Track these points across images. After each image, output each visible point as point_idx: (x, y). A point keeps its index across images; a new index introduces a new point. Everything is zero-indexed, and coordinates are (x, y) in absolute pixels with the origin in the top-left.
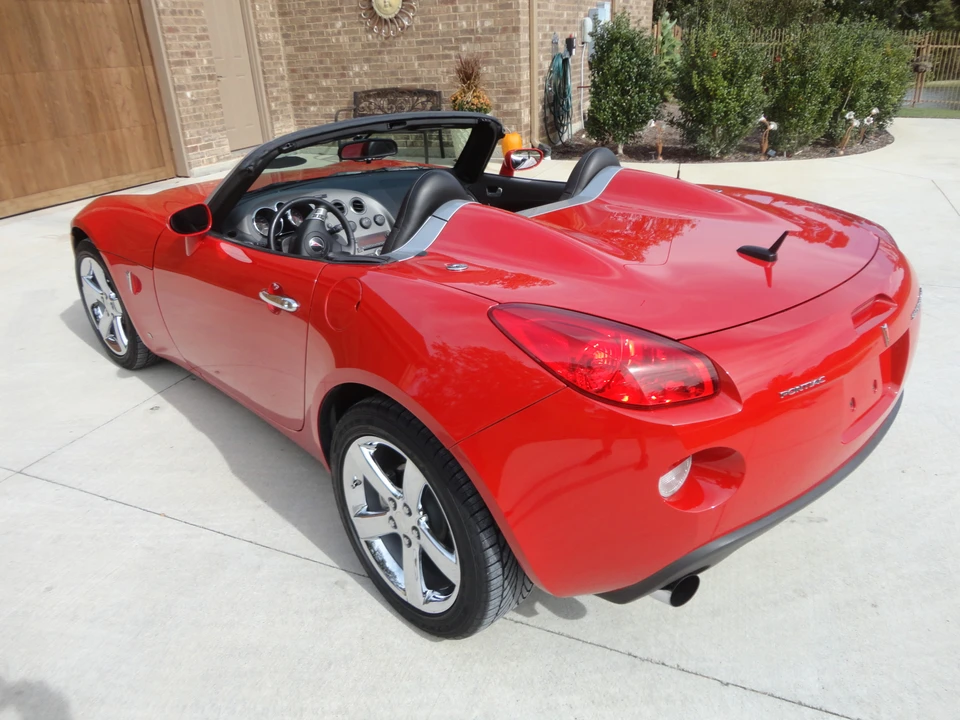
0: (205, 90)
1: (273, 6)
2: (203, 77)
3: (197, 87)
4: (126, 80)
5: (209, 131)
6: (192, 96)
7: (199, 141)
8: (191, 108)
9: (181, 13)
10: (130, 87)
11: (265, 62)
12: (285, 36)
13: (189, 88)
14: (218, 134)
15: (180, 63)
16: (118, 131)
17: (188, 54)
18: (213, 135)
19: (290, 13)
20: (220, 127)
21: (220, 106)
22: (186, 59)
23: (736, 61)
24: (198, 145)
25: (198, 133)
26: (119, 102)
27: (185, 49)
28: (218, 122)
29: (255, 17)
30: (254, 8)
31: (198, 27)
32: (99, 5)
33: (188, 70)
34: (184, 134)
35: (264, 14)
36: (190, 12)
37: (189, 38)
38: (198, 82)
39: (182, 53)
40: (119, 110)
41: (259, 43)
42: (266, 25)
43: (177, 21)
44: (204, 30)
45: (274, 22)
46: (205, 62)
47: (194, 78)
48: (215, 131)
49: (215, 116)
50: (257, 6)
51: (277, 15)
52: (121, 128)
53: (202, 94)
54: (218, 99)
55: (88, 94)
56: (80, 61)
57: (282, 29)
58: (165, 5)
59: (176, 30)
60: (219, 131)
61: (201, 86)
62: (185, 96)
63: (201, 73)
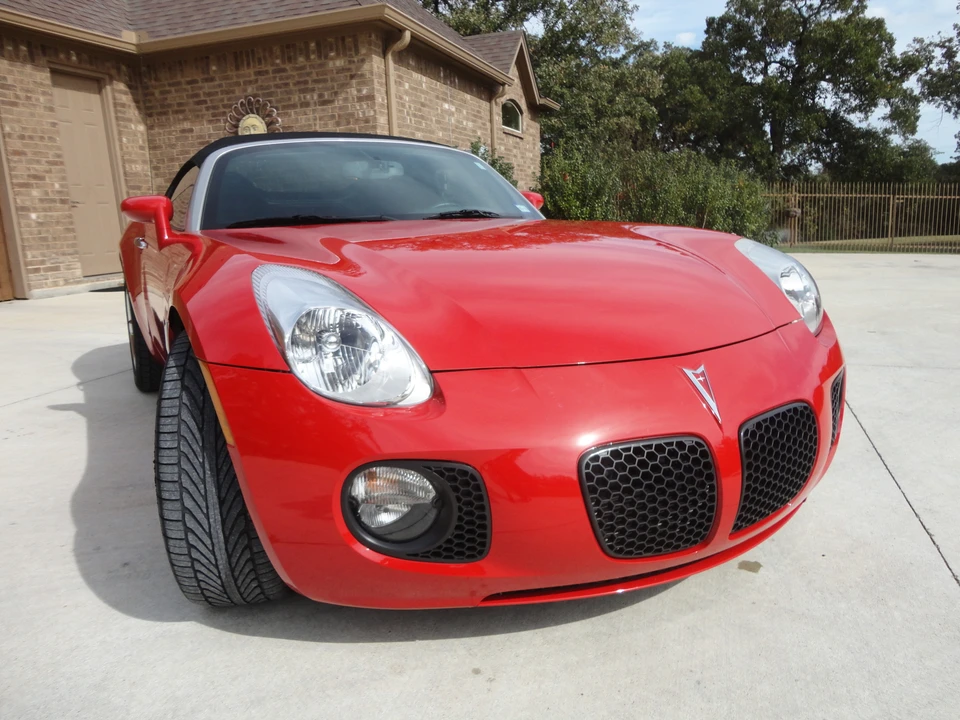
0: (54, 213)
1: (143, 141)
2: (54, 201)
3: (45, 210)
5: (57, 254)
6: (38, 217)
7: (43, 262)
8: (35, 230)
9: (31, 138)
11: (131, 191)
12: (156, 168)
13: (35, 210)
14: (68, 257)
15: (26, 185)
17: (35, 177)
18: (62, 258)
19: (160, 147)
20: (71, 250)
21: (73, 230)
22: (33, 181)
23: (585, 184)
24: (42, 267)
25: (43, 255)
27: (32, 172)
28: (68, 246)
29: (121, 149)
30: (121, 141)
31: (51, 153)
33: (35, 193)
34: (25, 256)
35: (132, 147)
36: (42, 138)
37: (38, 162)
38: (47, 205)
39: (29, 176)
41: (125, 174)
42: (134, 157)
43: (25, 145)
44: (59, 156)
45: (144, 155)
46: (57, 186)
47: (41, 200)
48: (64, 254)
49: (66, 239)
50: (124, 140)
51: (147, 150)
53: (51, 216)
54: (72, 223)
57: (151, 161)
58: (12, 129)
59: (24, 153)
60: (69, 254)
61: (50, 209)
62: (28, 218)
63: (51, 196)
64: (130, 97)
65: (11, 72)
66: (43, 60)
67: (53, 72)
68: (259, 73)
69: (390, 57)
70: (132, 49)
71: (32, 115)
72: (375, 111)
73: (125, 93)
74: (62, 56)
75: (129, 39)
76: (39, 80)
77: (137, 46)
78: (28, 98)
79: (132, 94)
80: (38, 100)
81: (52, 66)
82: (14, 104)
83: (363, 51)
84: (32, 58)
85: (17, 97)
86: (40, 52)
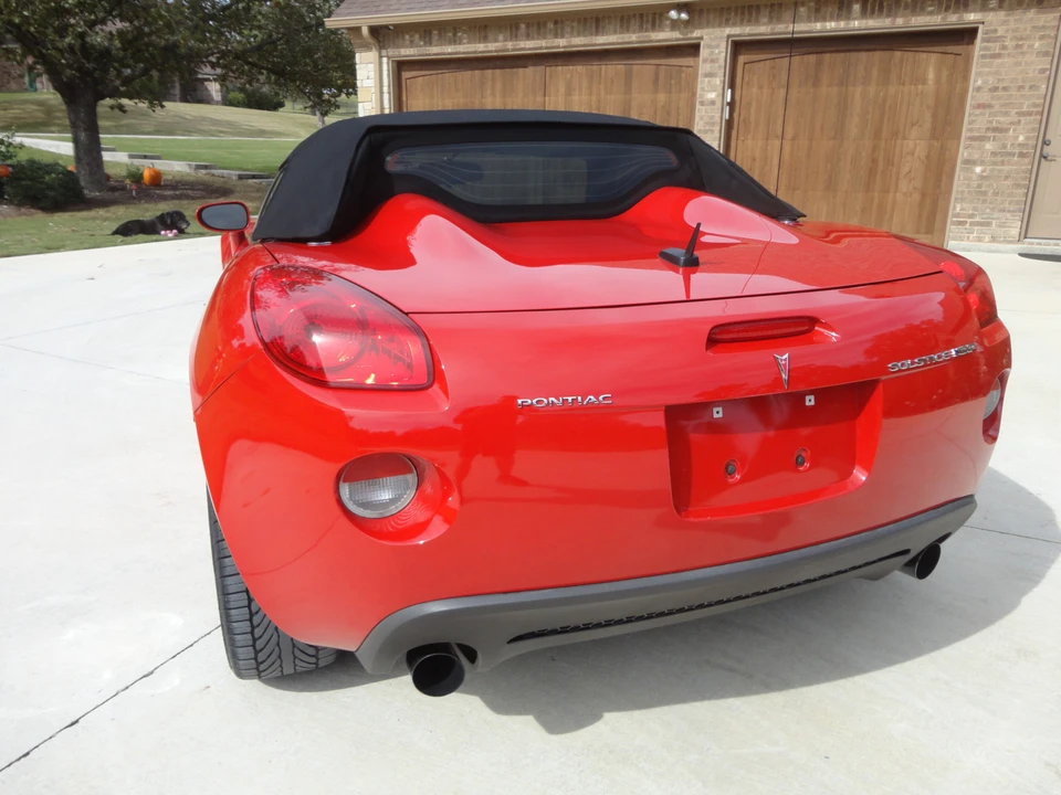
0: (1006, 168)
2: (1014, 155)
3: (995, 163)
4: (921, 151)
5: (993, 209)
6: (983, 172)
7: (972, 216)
8: (975, 184)
9: (1005, 89)
10: (923, 158)
13: (982, 163)
14: (1008, 215)
15: (982, 139)
16: (891, 194)
17: (995, 130)
18: (996, 215)
21: (1024, 186)
22: (991, 134)
24: (969, 220)
25: (975, 209)
26: (905, 170)
27: (994, 125)
28: (1010, 203)
31: (1027, 103)
32: (920, 87)
33: (989, 146)
34: (955, 208)
36: (1021, 88)
37: (1006, 114)
38: (999, 159)
39: (988, 129)
40: (901, 176)
43: (995, 97)
44: (1036, 106)
46: (1021, 138)
47: (994, 154)
48: (1003, 210)
49: (1010, 195)
52: (896, 192)
53: (1000, 171)
55: (874, 161)
56: (877, 135)
58: (985, 82)
59: (990, 106)
60: (1009, 211)
61: (1003, 163)
62: (973, 172)
63: (1009, 149)
65: (1004, 23)
71: (1018, 64)
76: (1041, 24)
78: (1018, 46)
80: (1031, 46)
82: (998, 56)
85: (1004, 48)
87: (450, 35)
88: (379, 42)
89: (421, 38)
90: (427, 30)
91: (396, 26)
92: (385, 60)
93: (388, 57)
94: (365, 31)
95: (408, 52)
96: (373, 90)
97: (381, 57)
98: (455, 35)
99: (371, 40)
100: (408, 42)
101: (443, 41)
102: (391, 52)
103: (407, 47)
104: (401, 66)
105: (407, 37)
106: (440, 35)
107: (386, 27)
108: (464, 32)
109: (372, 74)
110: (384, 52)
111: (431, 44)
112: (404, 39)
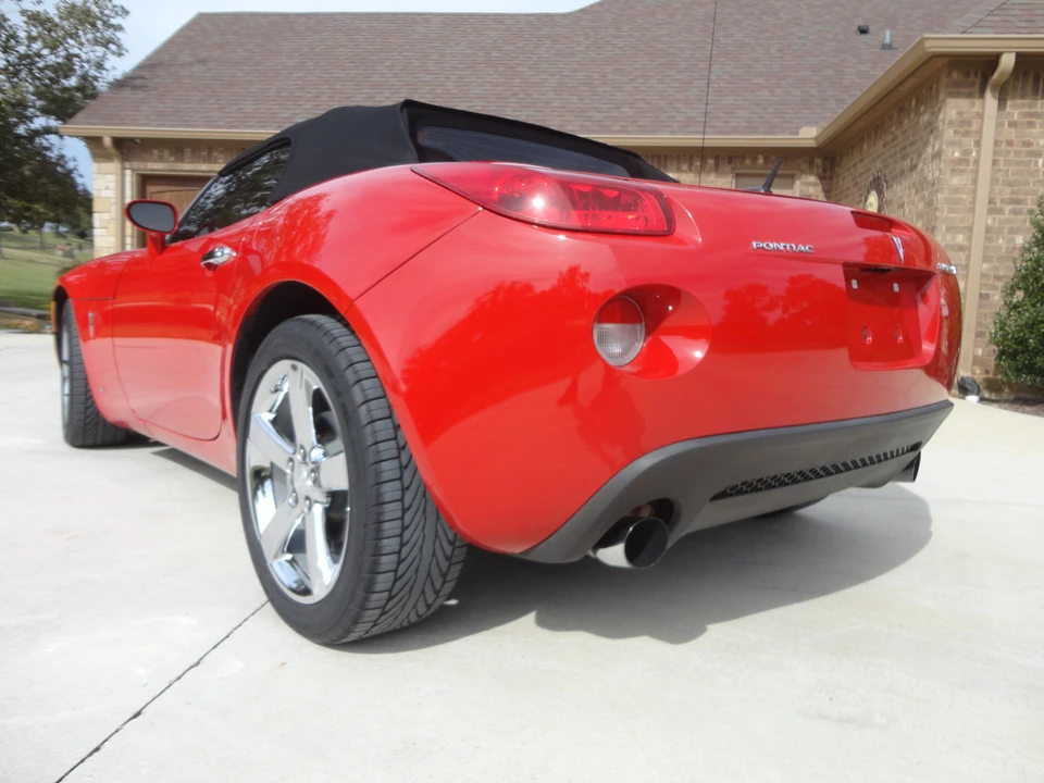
64: (820, 187)
66: (728, 168)
67: (738, 176)
68: (885, 145)
69: (988, 94)
70: (812, 144)
72: (940, 170)
73: (814, 185)
74: (748, 162)
75: (808, 135)
77: (816, 139)
79: (822, 184)
81: (737, 171)
83: (941, 98)
84: (717, 168)
86: (726, 161)
87: (205, 153)
88: (122, 154)
89: (171, 154)
90: (177, 147)
91: (143, 140)
92: (128, 172)
93: (133, 170)
94: (107, 141)
95: (156, 166)
96: (113, 201)
97: (124, 169)
98: (210, 153)
99: (113, 151)
100: (155, 157)
101: (196, 158)
102: (136, 165)
103: (155, 161)
104: (145, 180)
105: (155, 152)
106: (193, 153)
107: (132, 140)
108: (220, 152)
109: (113, 185)
110: (127, 165)
111: (182, 161)
112: (151, 153)
